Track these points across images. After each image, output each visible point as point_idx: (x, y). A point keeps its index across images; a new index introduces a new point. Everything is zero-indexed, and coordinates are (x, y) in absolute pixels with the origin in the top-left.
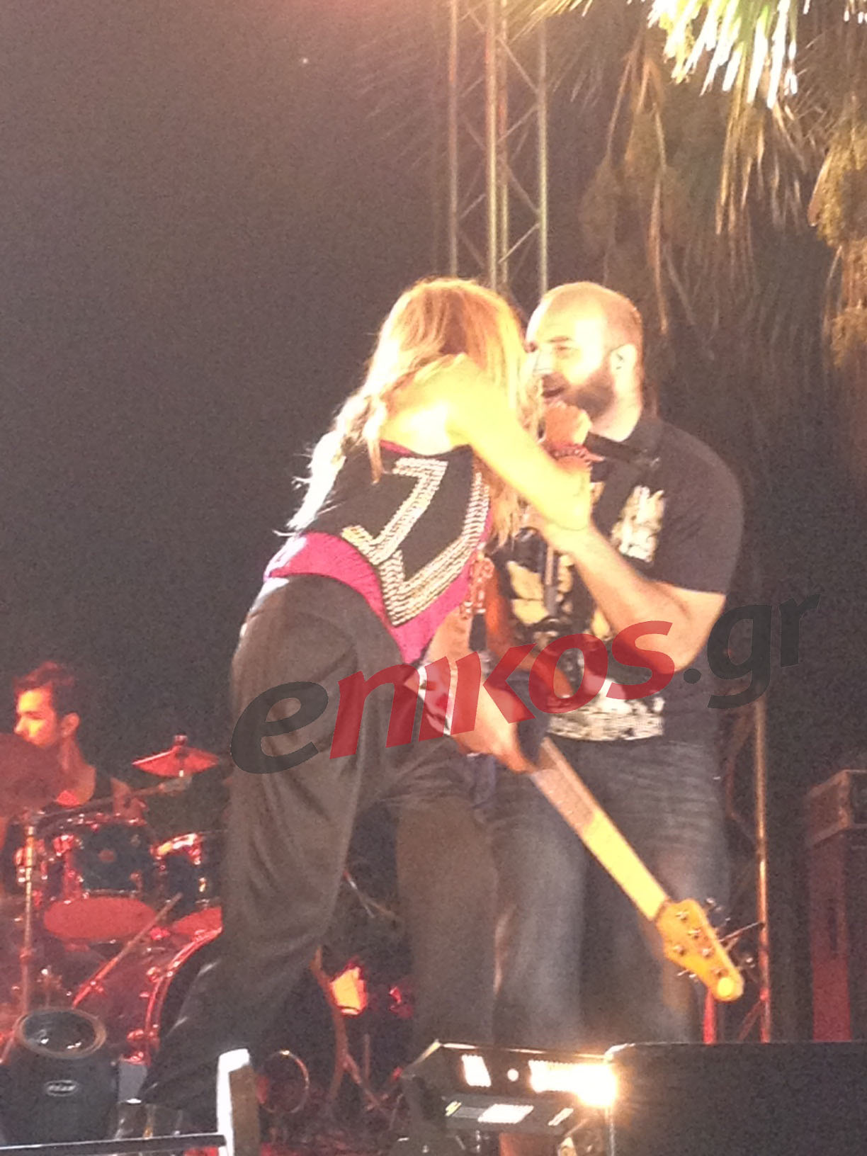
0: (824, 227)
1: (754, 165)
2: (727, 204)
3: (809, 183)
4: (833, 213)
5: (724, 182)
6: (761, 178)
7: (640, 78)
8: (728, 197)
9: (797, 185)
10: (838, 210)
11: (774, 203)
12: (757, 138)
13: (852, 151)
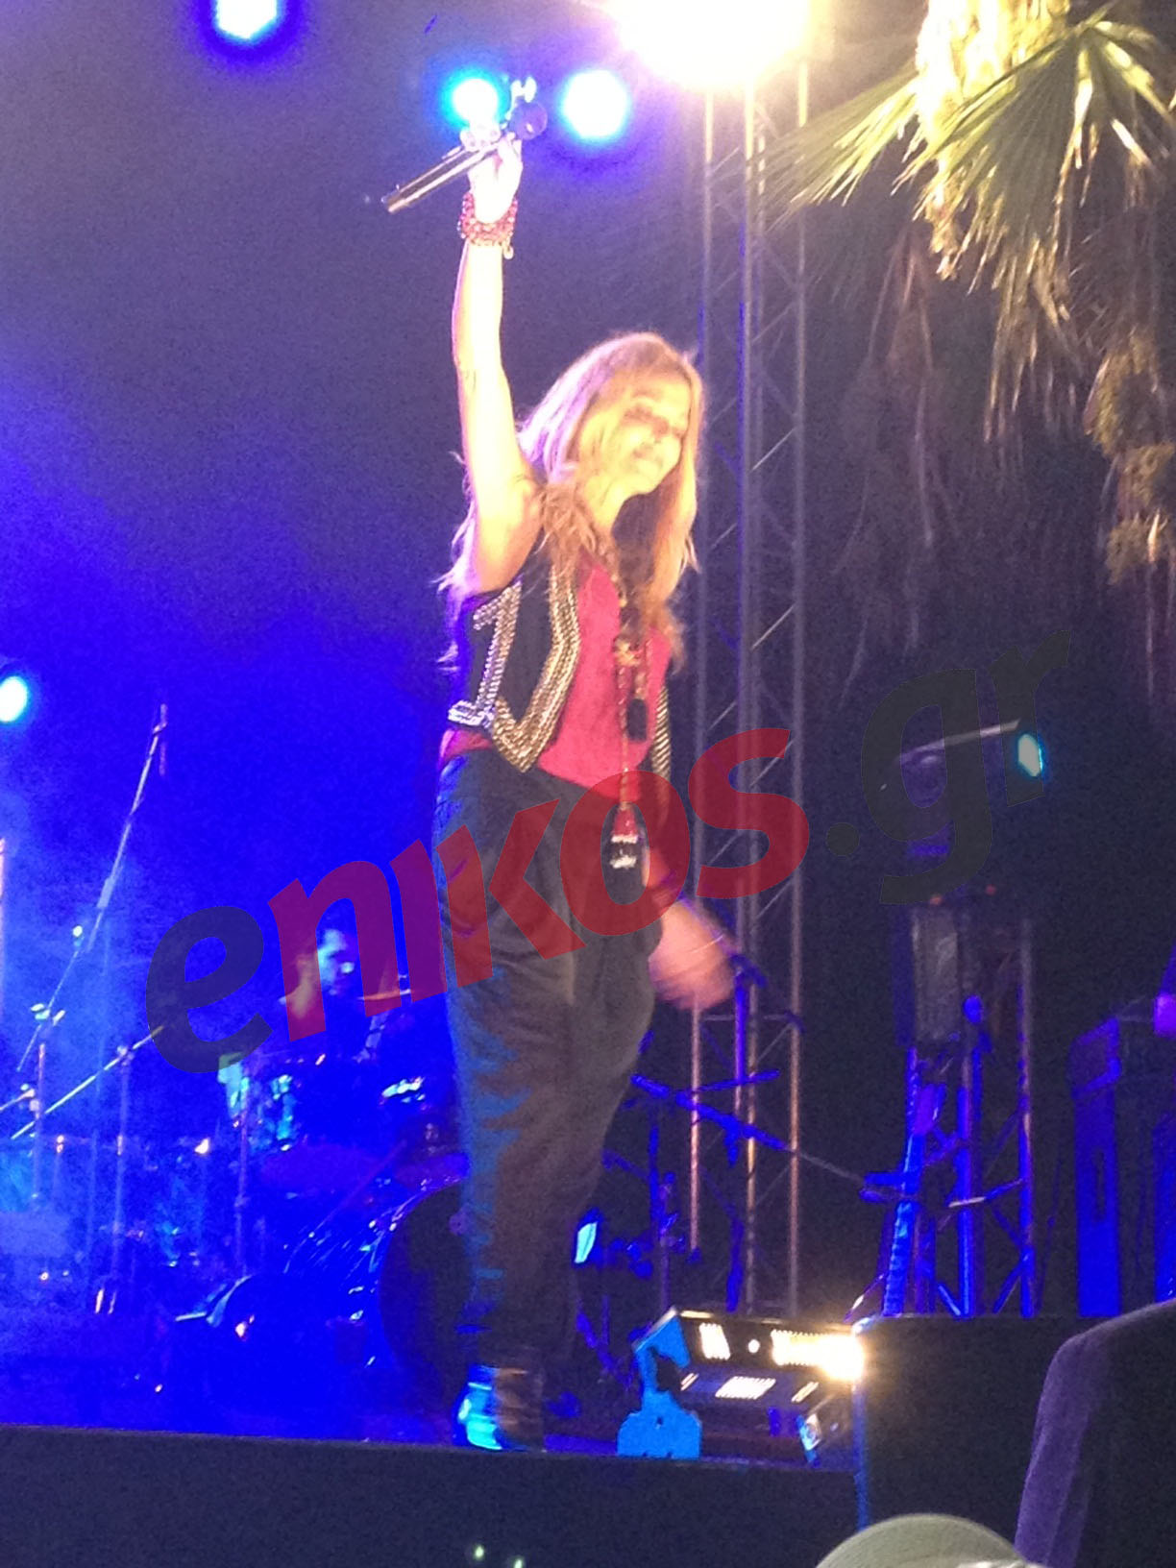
0: (1100, 434)
1: (1027, 366)
2: (997, 409)
3: (1084, 387)
4: (1109, 421)
5: (994, 385)
6: (1033, 383)
7: (905, 273)
8: (998, 401)
9: (1072, 391)
10: (1115, 418)
11: (1047, 409)
12: (1029, 341)
13: (1131, 355)
